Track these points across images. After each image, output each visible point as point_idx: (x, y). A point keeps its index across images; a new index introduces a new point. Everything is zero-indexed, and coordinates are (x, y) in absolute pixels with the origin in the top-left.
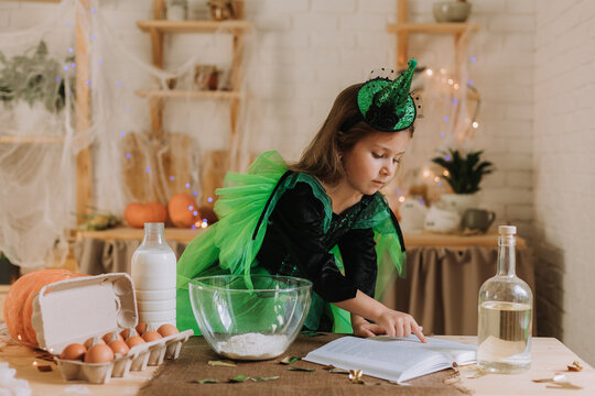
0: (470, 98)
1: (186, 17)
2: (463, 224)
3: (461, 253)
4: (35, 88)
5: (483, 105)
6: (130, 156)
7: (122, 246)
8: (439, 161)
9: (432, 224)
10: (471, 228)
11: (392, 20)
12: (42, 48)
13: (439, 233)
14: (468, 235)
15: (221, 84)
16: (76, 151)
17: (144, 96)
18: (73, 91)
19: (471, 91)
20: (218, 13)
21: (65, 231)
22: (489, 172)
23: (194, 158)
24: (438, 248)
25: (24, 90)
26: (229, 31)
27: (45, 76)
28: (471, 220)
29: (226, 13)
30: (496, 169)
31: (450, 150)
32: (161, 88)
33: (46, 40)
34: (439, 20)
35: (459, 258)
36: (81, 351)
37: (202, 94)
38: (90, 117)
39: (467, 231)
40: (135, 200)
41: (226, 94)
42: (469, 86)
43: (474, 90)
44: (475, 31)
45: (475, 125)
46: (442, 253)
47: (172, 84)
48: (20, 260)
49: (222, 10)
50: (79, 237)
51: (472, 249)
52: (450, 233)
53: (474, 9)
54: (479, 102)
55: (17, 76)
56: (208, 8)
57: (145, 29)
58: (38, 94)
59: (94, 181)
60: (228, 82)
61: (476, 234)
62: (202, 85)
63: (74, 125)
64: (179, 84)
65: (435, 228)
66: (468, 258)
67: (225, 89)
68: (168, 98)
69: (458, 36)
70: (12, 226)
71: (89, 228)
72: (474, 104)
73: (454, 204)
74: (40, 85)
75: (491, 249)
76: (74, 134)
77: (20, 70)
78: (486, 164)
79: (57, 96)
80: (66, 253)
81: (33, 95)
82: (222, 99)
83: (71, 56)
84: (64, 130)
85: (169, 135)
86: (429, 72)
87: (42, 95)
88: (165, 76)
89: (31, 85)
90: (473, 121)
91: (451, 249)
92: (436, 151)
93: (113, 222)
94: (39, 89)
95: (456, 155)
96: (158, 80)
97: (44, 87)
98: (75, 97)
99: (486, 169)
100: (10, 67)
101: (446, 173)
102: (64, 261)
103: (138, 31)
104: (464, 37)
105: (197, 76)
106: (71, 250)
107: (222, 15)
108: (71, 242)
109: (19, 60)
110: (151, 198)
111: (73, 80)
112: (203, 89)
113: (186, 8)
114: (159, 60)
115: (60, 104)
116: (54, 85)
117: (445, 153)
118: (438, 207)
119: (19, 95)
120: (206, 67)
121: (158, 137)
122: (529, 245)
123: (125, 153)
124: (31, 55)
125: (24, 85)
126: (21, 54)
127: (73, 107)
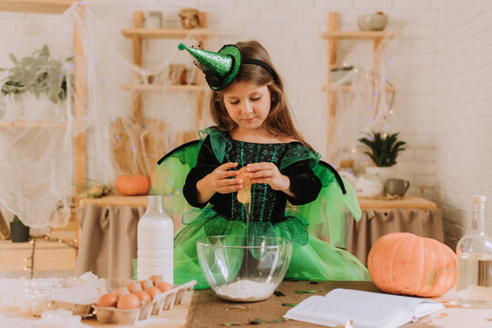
0: (388, 91)
1: (161, 26)
2: (385, 191)
3: (386, 214)
4: (42, 84)
5: (397, 96)
6: (118, 137)
7: (116, 211)
8: (364, 141)
9: (361, 191)
10: (392, 195)
11: (325, 29)
12: (46, 51)
13: (367, 198)
14: (390, 200)
15: (190, 80)
16: (76, 134)
17: (129, 89)
18: (73, 85)
19: (388, 85)
20: (187, 22)
21: (67, 199)
22: (403, 149)
23: (169, 139)
24: (368, 210)
25: (34, 85)
26: (196, 37)
27: (49, 73)
28: (392, 187)
29: (194, 23)
30: (409, 147)
31: (373, 132)
32: (142, 83)
33: (47, 44)
34: (362, 29)
35: (384, 218)
36: (113, 300)
37: (175, 87)
38: (86, 107)
39: (389, 196)
40: (122, 174)
41: (194, 88)
42: (387, 82)
43: (391, 85)
44: (392, 37)
45: (391, 112)
46: (371, 214)
47: (151, 80)
48: (30, 222)
49: (190, 20)
50: (81, 203)
51: (395, 211)
52: (376, 198)
53: (390, 20)
54: (394, 93)
55: (27, 74)
56: (179, 19)
57: (128, 35)
58: (45, 88)
59: (87, 157)
60: (196, 79)
61: (396, 199)
62: (175, 81)
63: (73, 113)
64: (156, 80)
65: (363, 194)
66: (391, 218)
67: (194, 84)
68: (148, 91)
69: (378, 41)
70: (25, 195)
71: (88, 197)
72: (390, 96)
73: (377, 175)
74: (46, 81)
75: (410, 210)
76: (74, 121)
77: (27, 68)
78: (402, 143)
79: (60, 90)
80: (69, 216)
81: (41, 89)
82: (191, 92)
83: (70, 56)
84: (66, 117)
85: (149, 120)
86: (356, 70)
87: (48, 89)
88: (145, 73)
89: (39, 80)
90: (390, 109)
91: (378, 211)
92: (362, 132)
93: (106, 192)
94: (45, 84)
95: (378, 136)
96: (140, 77)
97: (49, 81)
98: (75, 90)
99: (401, 147)
100: (20, 66)
101: (371, 151)
102: (66, 222)
103: (122, 37)
104: (383, 42)
105: (171, 73)
106: (73, 214)
107: (190, 24)
108: (72, 207)
109: (28, 61)
110: (135, 171)
111: (73, 77)
112: (176, 84)
113: (161, 19)
114: (138, 60)
115: (62, 96)
116: (57, 81)
117: (369, 135)
118: (365, 177)
119: (29, 89)
120: (178, 66)
121: (140, 123)
122: (438, 207)
123: (115, 136)
124: (36, 56)
125: (34, 81)
126: (29, 56)
127: (73, 99)
